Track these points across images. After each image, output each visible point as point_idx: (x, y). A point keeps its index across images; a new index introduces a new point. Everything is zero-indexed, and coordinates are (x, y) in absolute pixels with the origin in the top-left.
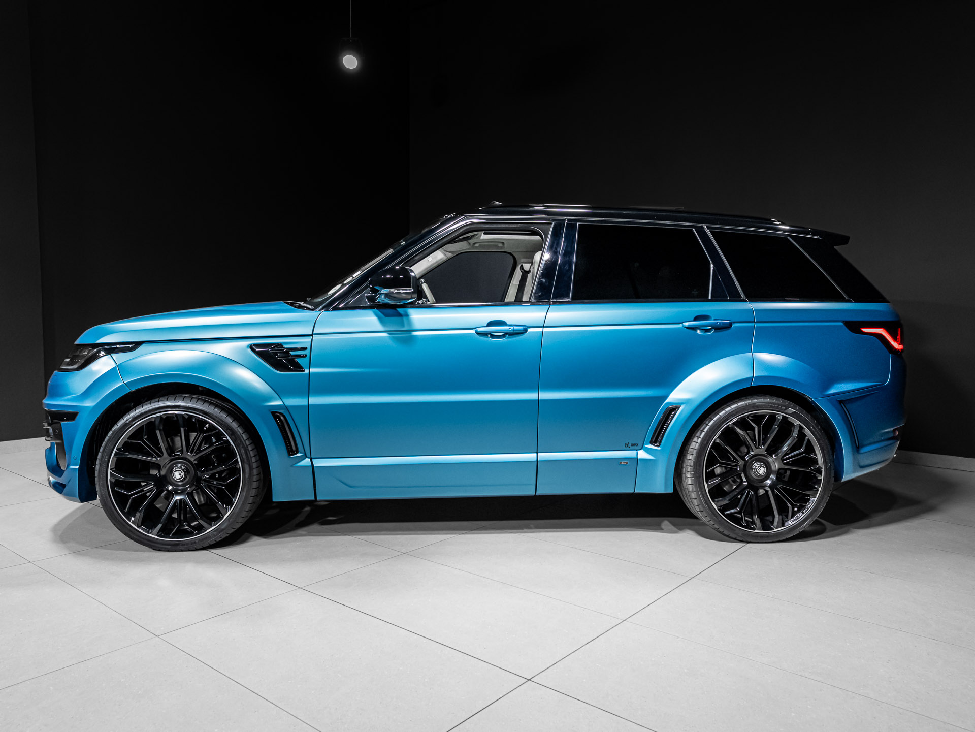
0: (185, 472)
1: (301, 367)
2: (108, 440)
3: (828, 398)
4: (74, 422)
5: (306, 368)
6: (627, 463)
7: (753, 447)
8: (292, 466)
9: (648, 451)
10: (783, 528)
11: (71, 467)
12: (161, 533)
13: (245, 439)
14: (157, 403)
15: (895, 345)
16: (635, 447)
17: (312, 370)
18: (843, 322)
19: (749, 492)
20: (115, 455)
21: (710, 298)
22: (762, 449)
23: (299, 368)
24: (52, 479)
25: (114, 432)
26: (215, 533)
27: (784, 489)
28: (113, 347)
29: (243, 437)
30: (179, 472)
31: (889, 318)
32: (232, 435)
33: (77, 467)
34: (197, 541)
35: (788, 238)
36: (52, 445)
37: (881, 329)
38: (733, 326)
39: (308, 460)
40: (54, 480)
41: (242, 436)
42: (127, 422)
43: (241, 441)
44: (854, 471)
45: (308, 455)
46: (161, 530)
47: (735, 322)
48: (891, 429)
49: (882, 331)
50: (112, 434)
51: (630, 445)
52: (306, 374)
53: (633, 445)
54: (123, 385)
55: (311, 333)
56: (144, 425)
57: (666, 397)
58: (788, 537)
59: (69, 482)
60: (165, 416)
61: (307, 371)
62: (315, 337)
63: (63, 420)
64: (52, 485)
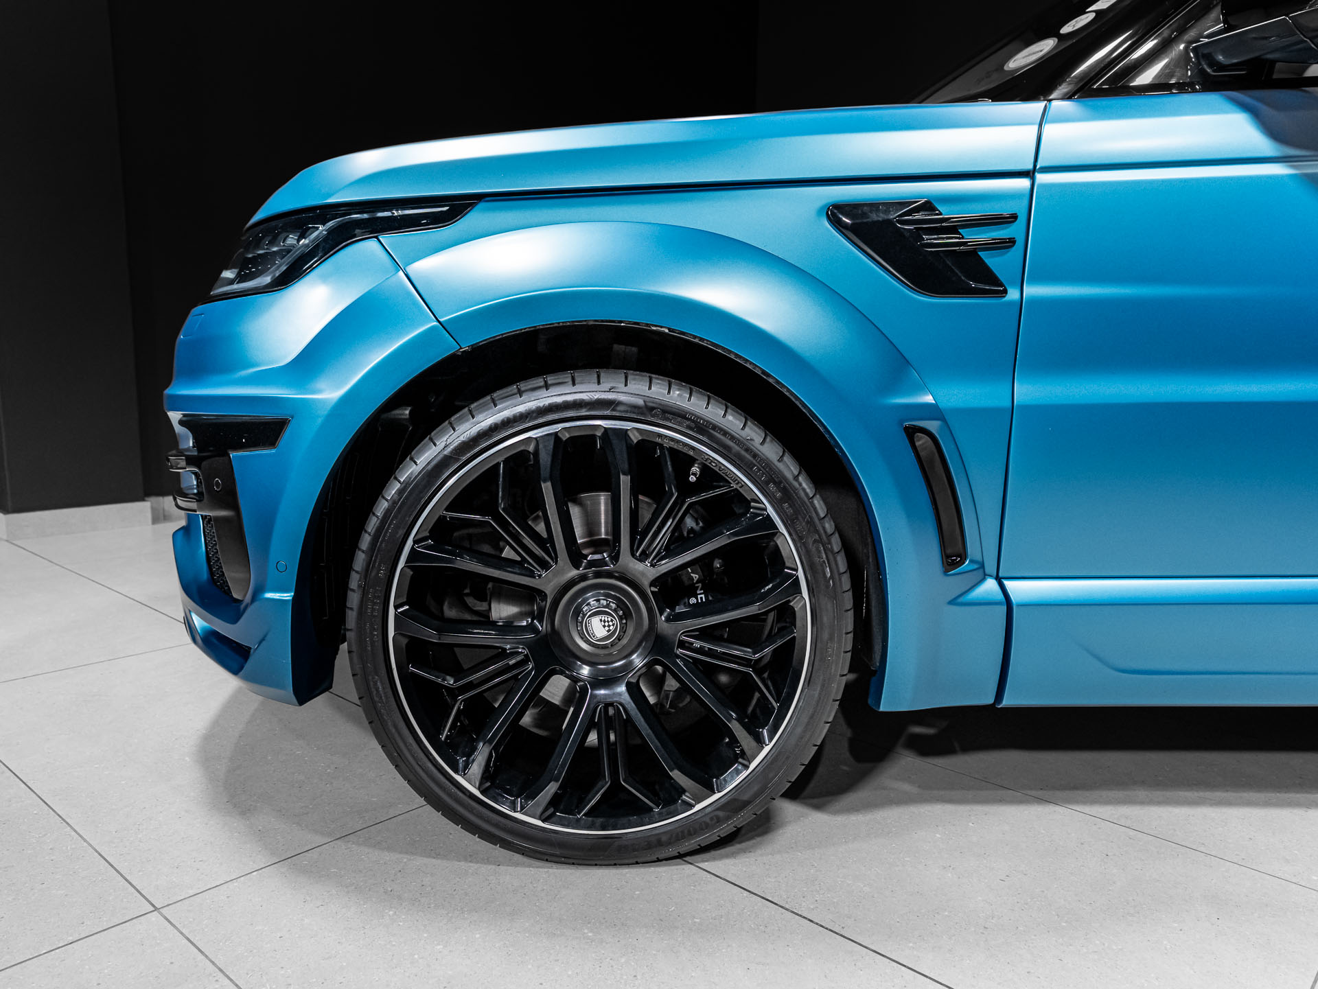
0: (621, 618)
1: (995, 281)
2: (388, 512)
4: (274, 451)
5: (1013, 284)
8: (953, 602)
11: (269, 595)
12: (551, 810)
13: (822, 515)
14: (543, 393)
17: (1030, 290)
20: (408, 561)
23: (991, 285)
24: (198, 622)
25: (406, 485)
26: (721, 814)
28: (380, 214)
29: (815, 509)
30: (604, 617)
32: (782, 501)
33: (288, 596)
34: (664, 838)
36: (191, 520)
39: (990, 585)
40: (205, 624)
41: (812, 504)
42: (446, 452)
43: (811, 523)
45: (990, 567)
46: (555, 802)
50: (400, 492)
52: (1011, 303)
54: (433, 328)
55: (1030, 167)
56: (498, 464)
59: (260, 643)
60: (567, 436)
61: (1013, 294)
62: (1041, 178)
63: (240, 446)
64: (198, 639)
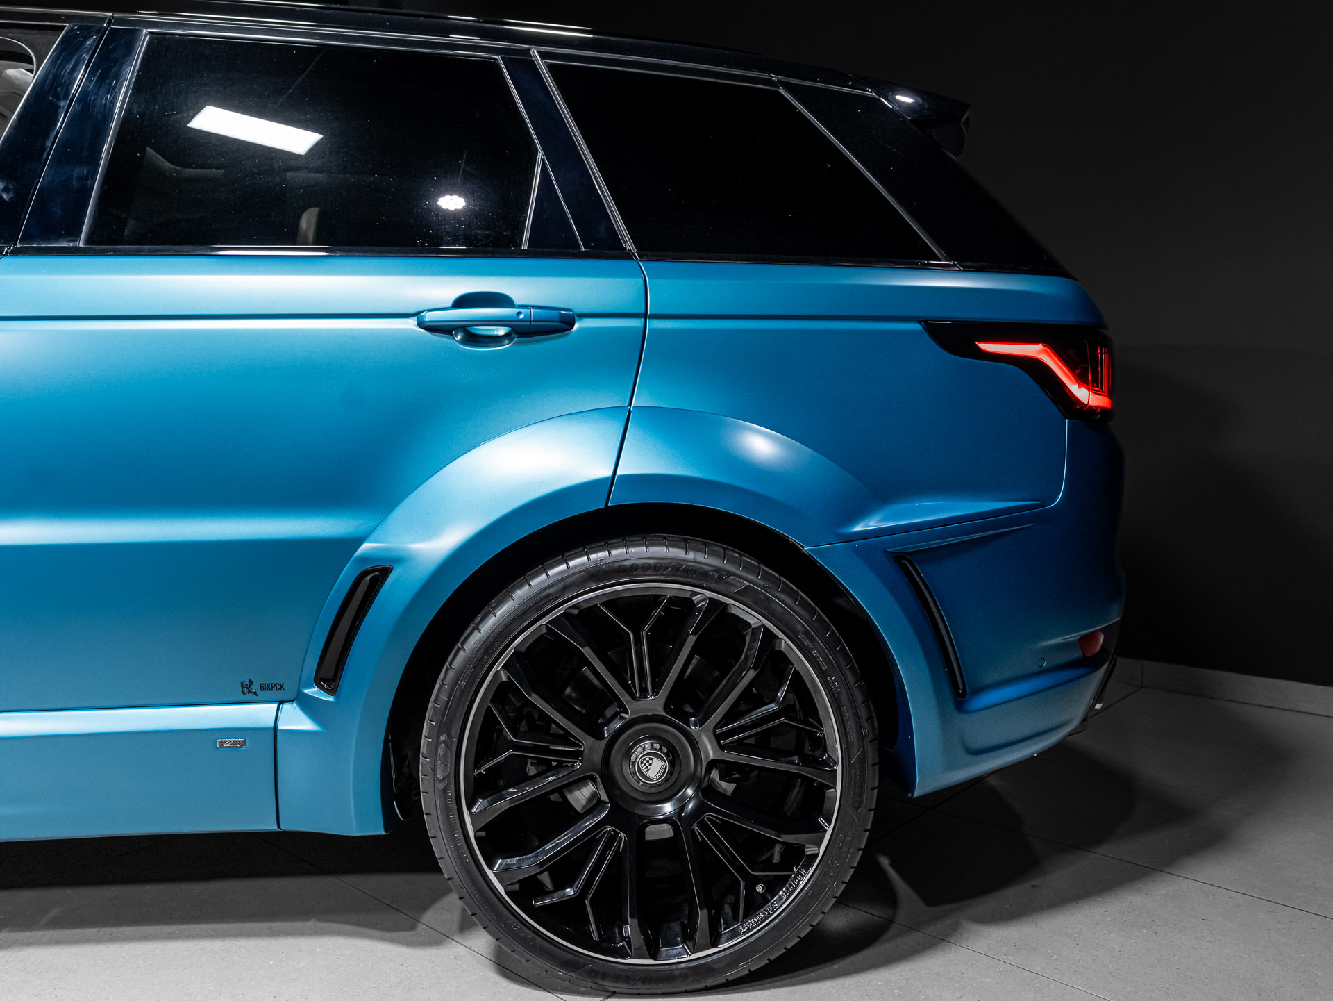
3: (856, 544)
6: (244, 743)
7: (624, 697)
9: (308, 706)
10: (714, 950)
15: (1081, 393)
16: (274, 694)
18: (922, 320)
19: (613, 837)
21: (524, 246)
22: (655, 703)
27: (725, 828)
31: (1069, 317)
35: (781, 91)
37: (1039, 347)
38: (576, 326)
44: (951, 766)
47: (583, 316)
48: (1074, 637)
49: (1041, 352)
51: (255, 688)
53: (265, 687)
57: (360, 541)
58: (731, 974)
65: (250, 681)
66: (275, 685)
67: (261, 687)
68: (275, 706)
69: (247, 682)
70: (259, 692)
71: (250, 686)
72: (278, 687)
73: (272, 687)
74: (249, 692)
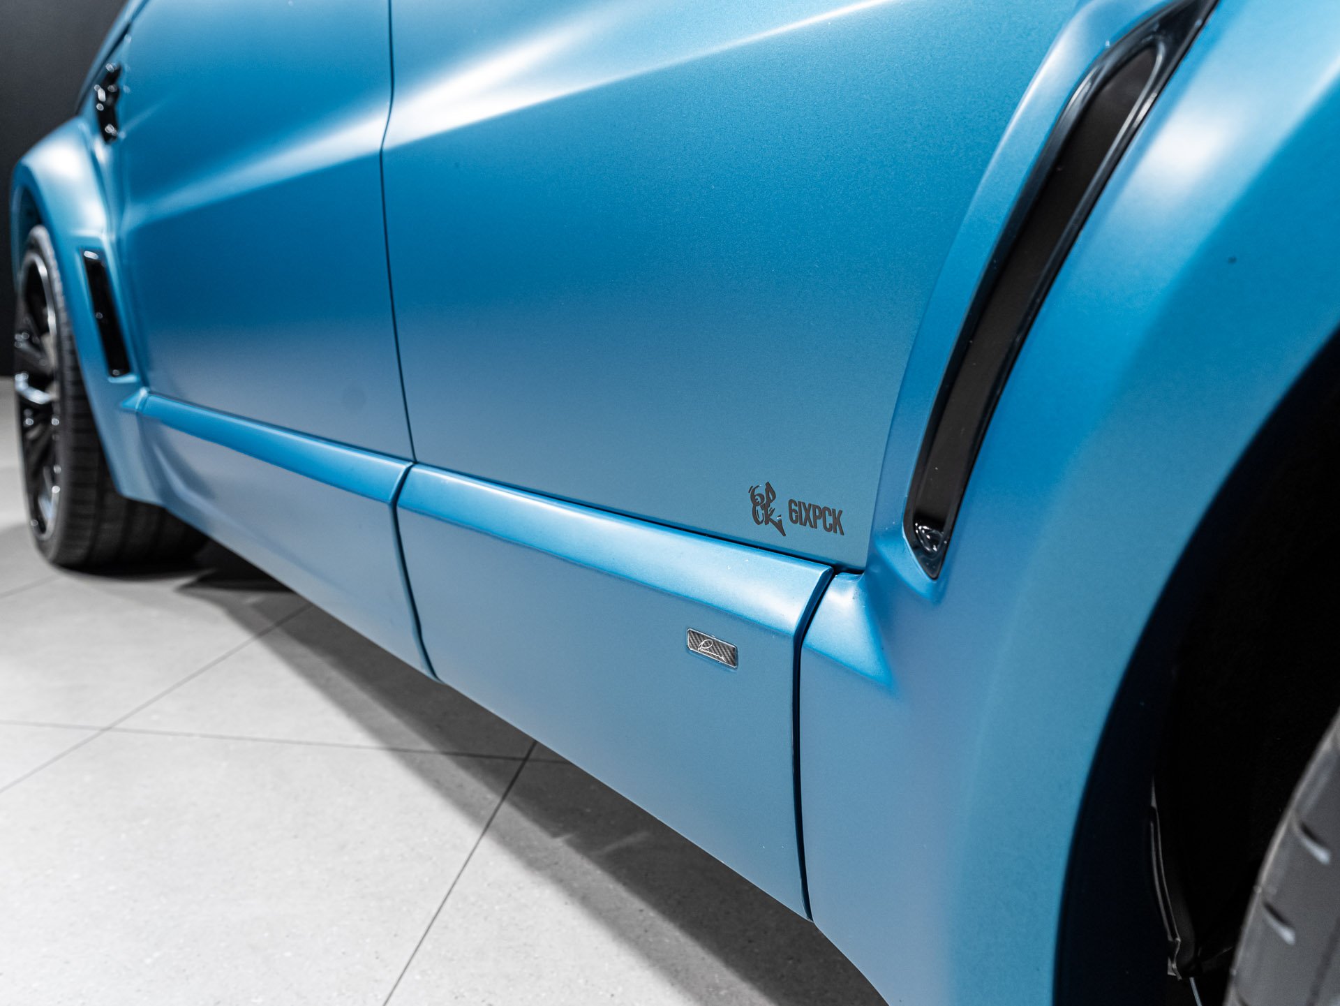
8: (117, 406)
16: (822, 537)
65: (769, 488)
66: (823, 512)
67: (791, 510)
68: (818, 572)
69: (761, 490)
70: (787, 524)
71: (770, 501)
72: (830, 520)
73: (816, 518)
74: (768, 520)
